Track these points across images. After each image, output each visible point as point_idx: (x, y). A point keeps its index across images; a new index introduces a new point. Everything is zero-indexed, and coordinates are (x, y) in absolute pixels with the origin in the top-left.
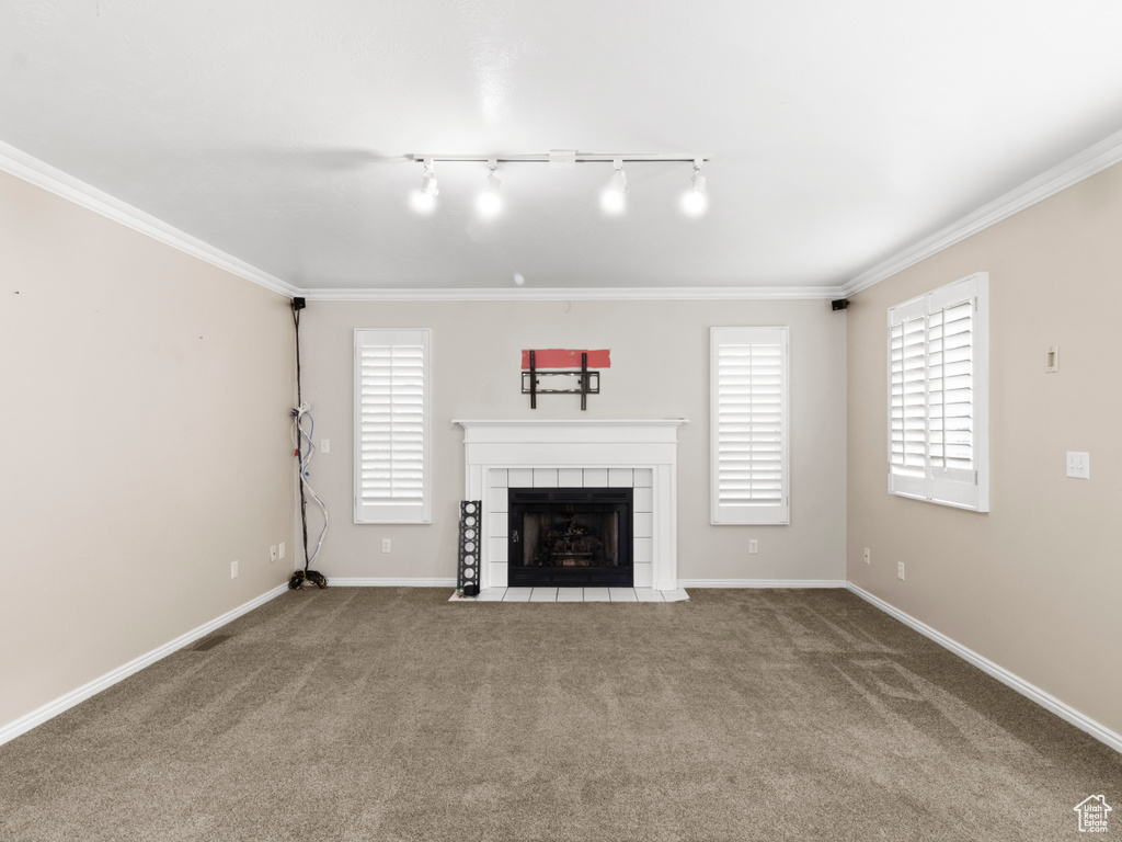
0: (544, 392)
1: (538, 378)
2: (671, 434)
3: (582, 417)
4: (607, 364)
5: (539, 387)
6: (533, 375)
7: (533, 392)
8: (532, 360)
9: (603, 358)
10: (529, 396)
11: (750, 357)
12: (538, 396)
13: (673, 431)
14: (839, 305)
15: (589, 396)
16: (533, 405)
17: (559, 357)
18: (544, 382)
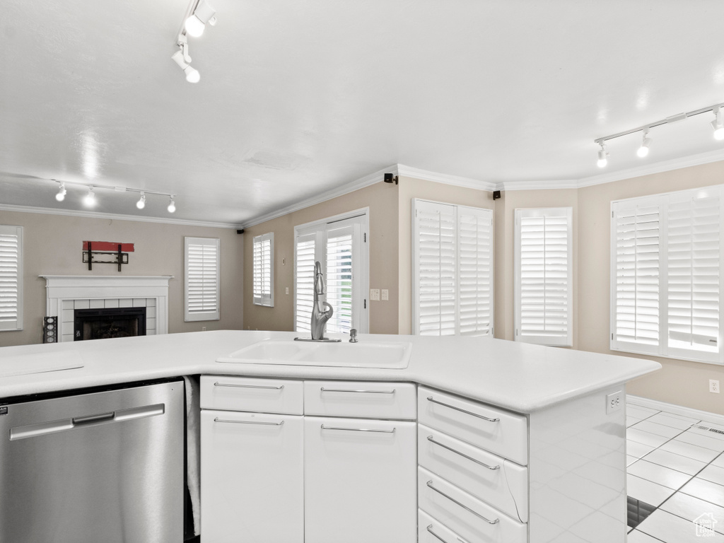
0: (96, 262)
1: (93, 255)
2: (166, 283)
3: (119, 275)
4: (132, 250)
5: (93, 260)
6: (90, 254)
7: (90, 262)
8: (89, 247)
9: (130, 247)
10: (87, 264)
11: (203, 251)
12: (93, 264)
13: (167, 281)
14: (240, 232)
15: (122, 265)
16: (90, 268)
17: (105, 246)
18: (96, 257)
